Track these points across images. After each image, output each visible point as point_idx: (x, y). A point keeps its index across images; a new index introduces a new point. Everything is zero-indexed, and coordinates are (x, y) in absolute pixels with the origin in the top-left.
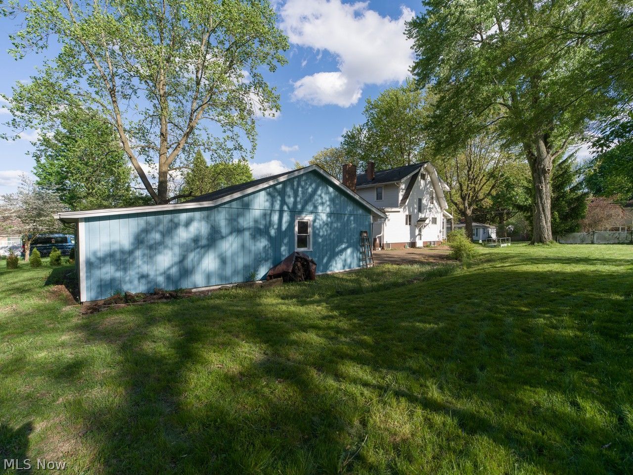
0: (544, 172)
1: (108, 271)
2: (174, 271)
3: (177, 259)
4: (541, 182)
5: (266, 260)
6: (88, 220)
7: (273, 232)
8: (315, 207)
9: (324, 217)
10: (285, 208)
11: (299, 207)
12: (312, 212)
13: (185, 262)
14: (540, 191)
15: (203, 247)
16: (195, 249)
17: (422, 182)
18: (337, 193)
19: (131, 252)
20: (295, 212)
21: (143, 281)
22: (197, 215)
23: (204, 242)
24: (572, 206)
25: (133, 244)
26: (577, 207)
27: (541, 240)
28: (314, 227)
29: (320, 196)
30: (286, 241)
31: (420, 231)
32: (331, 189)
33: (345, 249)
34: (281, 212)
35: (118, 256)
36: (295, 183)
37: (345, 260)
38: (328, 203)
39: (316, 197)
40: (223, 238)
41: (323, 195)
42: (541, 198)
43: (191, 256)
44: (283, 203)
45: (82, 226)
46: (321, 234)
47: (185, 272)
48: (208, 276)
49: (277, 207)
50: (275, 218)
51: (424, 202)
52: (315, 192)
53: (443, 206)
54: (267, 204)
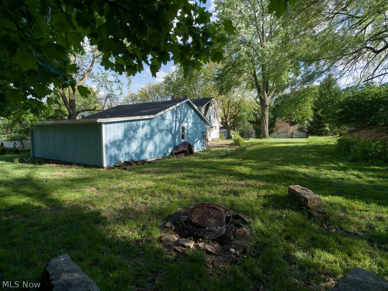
0: (266, 106)
1: (114, 151)
2: (138, 151)
3: (139, 145)
4: (265, 111)
5: (171, 146)
6: (106, 123)
7: (173, 132)
8: (188, 120)
9: (190, 125)
10: (177, 120)
11: (182, 119)
12: (186, 122)
13: (142, 147)
14: (264, 115)
15: (148, 139)
16: (145, 140)
17: (211, 107)
18: (195, 113)
19: (122, 141)
20: (181, 122)
21: (127, 156)
22: (147, 122)
23: (149, 136)
24: (271, 122)
25: (123, 136)
26: (273, 122)
27: (265, 137)
28: (187, 130)
29: (189, 114)
30: (177, 136)
31: (210, 133)
32: (193, 111)
33: (197, 141)
34: (176, 121)
35: (118, 143)
36: (181, 108)
37: (198, 146)
38: (192, 118)
39: (188, 115)
40: (156, 134)
41: (190, 113)
42: (265, 118)
43: (144, 143)
44: (177, 117)
45: (104, 126)
46: (190, 133)
47: (142, 152)
48: (150, 154)
49: (174, 119)
50: (174, 124)
51: (212, 118)
52: (187, 112)
53: (219, 120)
54: (171, 117)
